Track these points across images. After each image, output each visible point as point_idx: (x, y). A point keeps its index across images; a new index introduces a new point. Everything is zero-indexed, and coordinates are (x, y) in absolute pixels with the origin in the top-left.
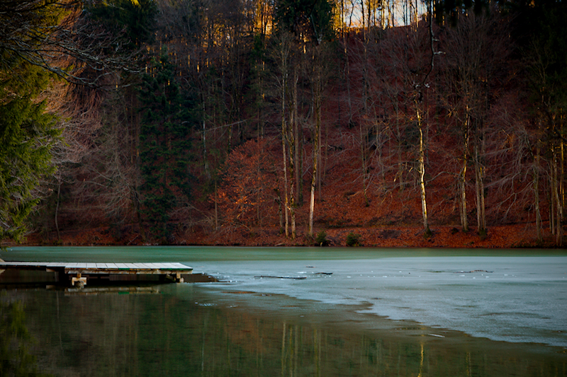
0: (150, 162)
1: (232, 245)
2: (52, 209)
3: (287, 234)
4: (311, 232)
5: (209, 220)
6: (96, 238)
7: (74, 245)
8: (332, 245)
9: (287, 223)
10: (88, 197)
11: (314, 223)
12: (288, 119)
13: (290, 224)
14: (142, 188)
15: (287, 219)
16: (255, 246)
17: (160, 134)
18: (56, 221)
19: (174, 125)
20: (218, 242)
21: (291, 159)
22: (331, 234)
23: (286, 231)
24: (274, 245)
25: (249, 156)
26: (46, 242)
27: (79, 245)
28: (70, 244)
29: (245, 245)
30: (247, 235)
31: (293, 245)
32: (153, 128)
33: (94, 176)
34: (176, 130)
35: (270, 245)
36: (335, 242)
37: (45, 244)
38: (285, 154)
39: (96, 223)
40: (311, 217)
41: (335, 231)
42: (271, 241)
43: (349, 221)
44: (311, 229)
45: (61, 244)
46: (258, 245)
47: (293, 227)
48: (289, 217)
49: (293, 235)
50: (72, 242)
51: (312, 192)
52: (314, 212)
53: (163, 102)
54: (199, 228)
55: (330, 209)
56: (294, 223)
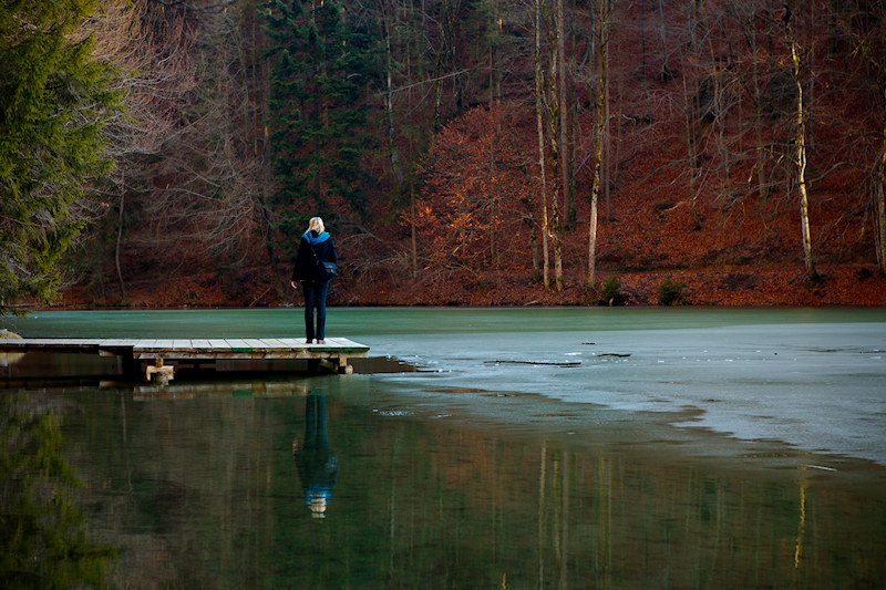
0: (290, 151)
1: (445, 304)
2: (110, 240)
3: (546, 283)
4: (591, 279)
5: (401, 259)
6: (193, 295)
7: (152, 307)
8: (632, 303)
9: (547, 263)
10: (175, 219)
11: (597, 261)
12: (546, 67)
13: (552, 265)
14: (276, 201)
15: (546, 255)
16: (487, 305)
17: (307, 97)
18: (118, 264)
19: (332, 83)
20: (418, 300)
21: (554, 142)
22: (630, 282)
23: (546, 277)
24: (522, 305)
25: (474, 138)
26: (100, 302)
27: (161, 307)
28: (143, 306)
29: (468, 305)
30: (471, 287)
31: (558, 305)
32: (293, 87)
33: (186, 178)
34: (337, 90)
35: (516, 305)
36: (637, 297)
37: (98, 307)
38: (541, 134)
39: (191, 267)
40: (592, 250)
41: (637, 277)
42: (517, 297)
43: (664, 257)
44: (592, 273)
45: (128, 307)
46: (492, 305)
47: (559, 271)
48: (551, 252)
49: (559, 284)
50: (147, 302)
51: (594, 204)
52: (597, 242)
53: (312, 38)
54: (383, 274)
55: (627, 235)
56: (560, 263)
